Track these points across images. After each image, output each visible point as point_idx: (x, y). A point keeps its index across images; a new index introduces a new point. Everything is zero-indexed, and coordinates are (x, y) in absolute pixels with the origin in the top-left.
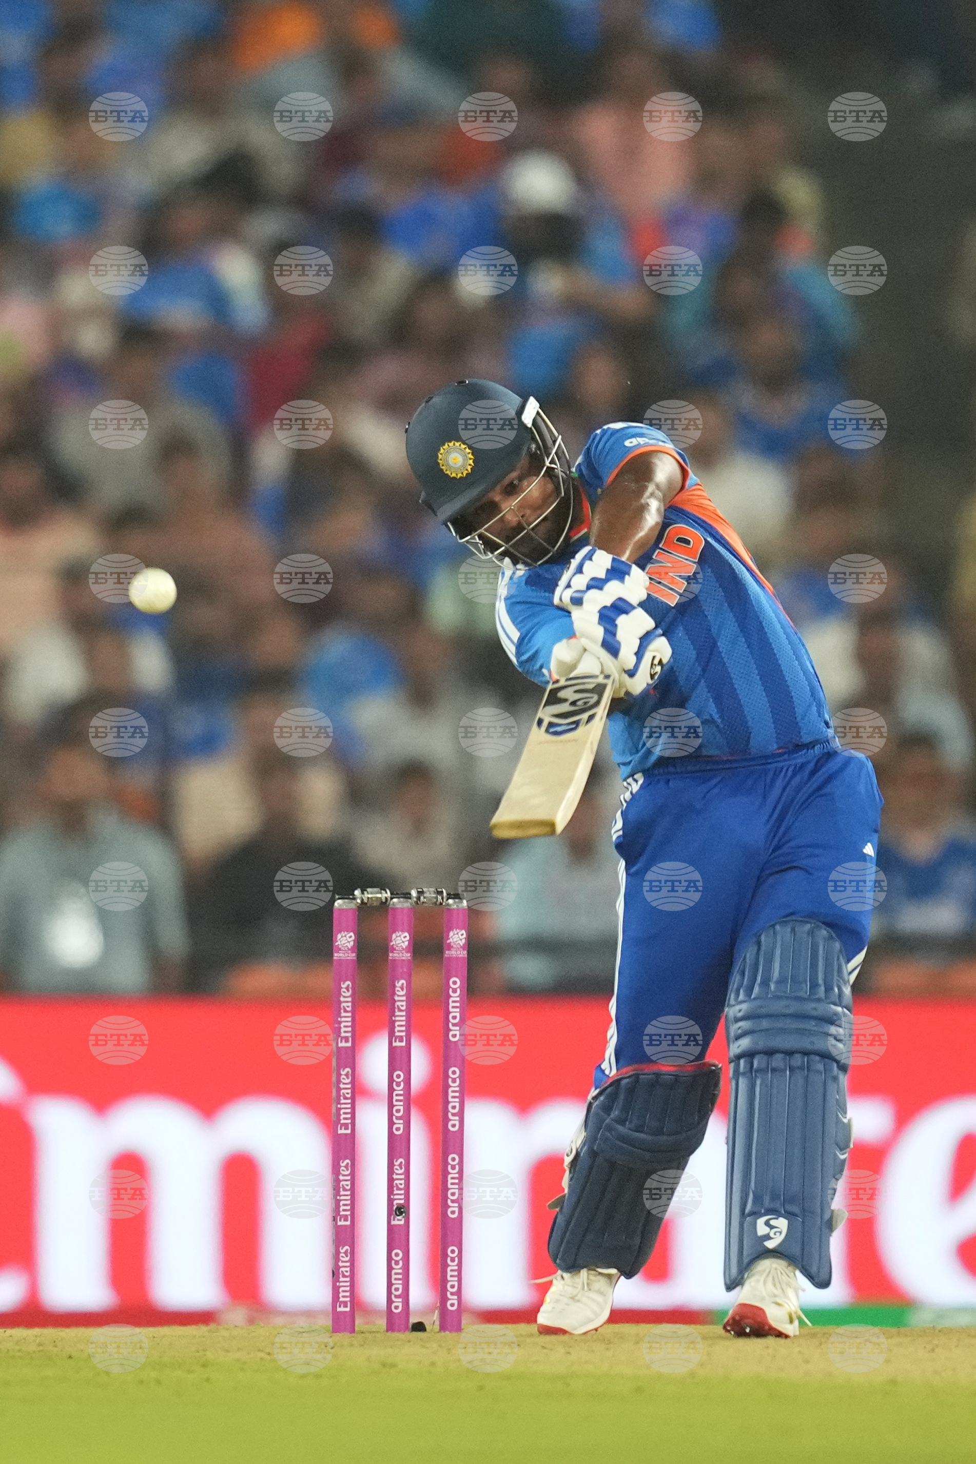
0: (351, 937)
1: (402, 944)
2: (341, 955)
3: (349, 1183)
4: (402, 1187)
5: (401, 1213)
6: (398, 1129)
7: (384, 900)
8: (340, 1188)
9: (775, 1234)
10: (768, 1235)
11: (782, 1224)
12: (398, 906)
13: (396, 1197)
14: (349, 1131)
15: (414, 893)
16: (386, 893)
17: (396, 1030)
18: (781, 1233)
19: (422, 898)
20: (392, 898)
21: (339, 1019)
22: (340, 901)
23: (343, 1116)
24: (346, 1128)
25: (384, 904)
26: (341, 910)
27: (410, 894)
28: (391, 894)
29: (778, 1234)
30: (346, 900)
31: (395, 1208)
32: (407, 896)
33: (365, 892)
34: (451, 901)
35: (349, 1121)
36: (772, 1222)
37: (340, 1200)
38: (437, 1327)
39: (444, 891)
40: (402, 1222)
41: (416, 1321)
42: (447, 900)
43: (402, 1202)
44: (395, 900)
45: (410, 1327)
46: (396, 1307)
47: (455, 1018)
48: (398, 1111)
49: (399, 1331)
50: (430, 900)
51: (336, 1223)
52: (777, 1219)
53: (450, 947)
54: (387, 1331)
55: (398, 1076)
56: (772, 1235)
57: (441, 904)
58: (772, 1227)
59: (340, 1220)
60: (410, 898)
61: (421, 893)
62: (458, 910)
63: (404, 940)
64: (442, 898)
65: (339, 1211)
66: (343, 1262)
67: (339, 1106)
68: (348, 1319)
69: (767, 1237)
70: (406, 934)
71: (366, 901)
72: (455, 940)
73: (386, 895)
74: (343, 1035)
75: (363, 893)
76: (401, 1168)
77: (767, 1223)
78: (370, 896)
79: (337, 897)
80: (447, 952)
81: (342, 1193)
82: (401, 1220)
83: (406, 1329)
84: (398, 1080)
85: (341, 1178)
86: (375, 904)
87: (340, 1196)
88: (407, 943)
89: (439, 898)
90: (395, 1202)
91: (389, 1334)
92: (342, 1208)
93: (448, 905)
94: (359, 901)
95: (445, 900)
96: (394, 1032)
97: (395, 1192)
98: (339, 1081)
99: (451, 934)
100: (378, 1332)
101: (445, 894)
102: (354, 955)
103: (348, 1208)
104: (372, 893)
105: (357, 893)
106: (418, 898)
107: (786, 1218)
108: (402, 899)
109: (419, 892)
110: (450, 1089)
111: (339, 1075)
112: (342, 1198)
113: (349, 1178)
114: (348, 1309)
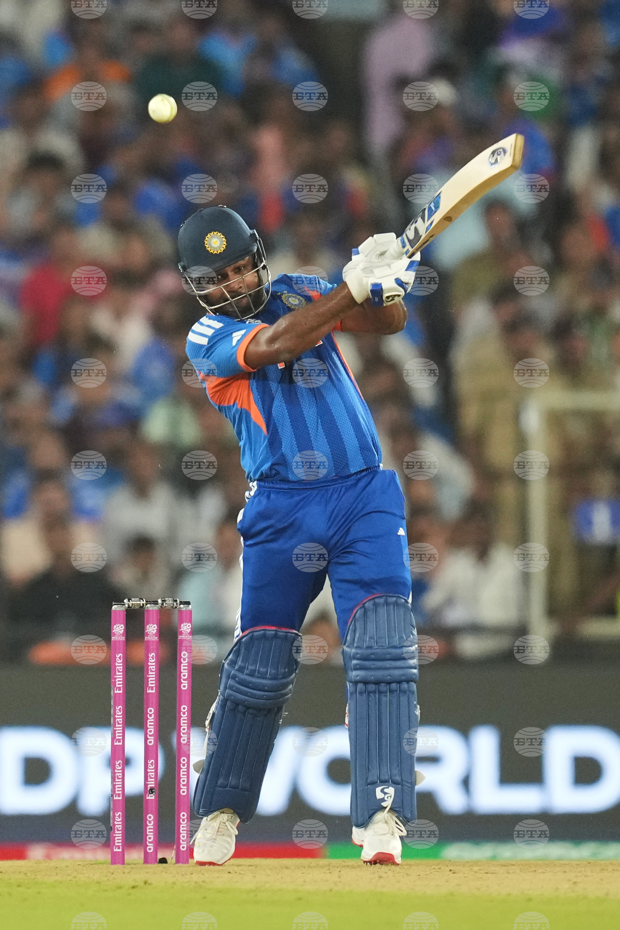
0: (122, 627)
1: (153, 631)
2: (116, 638)
3: (121, 774)
4: (153, 776)
5: (152, 792)
6: (150, 742)
7: (142, 605)
8: (115, 777)
9: (388, 798)
10: (384, 798)
11: (391, 791)
12: (150, 609)
13: (149, 783)
14: (121, 744)
15: (160, 601)
16: (143, 601)
17: (149, 683)
18: (391, 797)
19: (164, 604)
20: (146, 604)
21: (115, 677)
22: (115, 606)
23: (117, 735)
24: (119, 742)
25: (142, 607)
26: (115, 611)
27: (157, 601)
28: (146, 602)
29: (389, 798)
30: (119, 606)
31: (148, 789)
32: (156, 603)
33: (131, 601)
34: (182, 606)
35: (121, 738)
36: (386, 790)
37: (116, 785)
38: (174, 860)
39: (178, 600)
40: (153, 798)
41: (161, 857)
42: (180, 605)
43: (153, 786)
44: (148, 605)
45: (158, 860)
46: (150, 849)
47: (184, 676)
48: (151, 731)
49: (151, 863)
50: (169, 605)
51: (113, 798)
52: (388, 788)
53: (181, 633)
54: (144, 863)
55: (151, 711)
56: (386, 798)
57: (176, 607)
58: (385, 794)
59: (116, 797)
60: (157, 604)
61: (164, 601)
62: (186, 611)
63: (154, 629)
64: (177, 604)
65: (115, 791)
66: (117, 821)
67: (115, 729)
68: (121, 855)
69: (383, 800)
70: (155, 625)
71: (131, 606)
72: (184, 629)
73: (143, 602)
74: (117, 686)
75: (129, 601)
76: (152, 766)
77: (382, 791)
78: (133, 603)
79: (114, 603)
80: (180, 636)
81: (117, 780)
82: (152, 796)
83: (155, 862)
84: (151, 713)
85: (116, 771)
86: (136, 608)
87: (116, 782)
88: (155, 631)
89: (175, 604)
90: (149, 786)
91: (146, 865)
92: (116, 790)
93: (180, 608)
94: (127, 606)
95: (178, 605)
96: (148, 684)
97: (149, 780)
98: (115, 714)
99: (182, 625)
100: (138, 864)
101: (178, 602)
102: (124, 638)
103: (121, 789)
104: (134, 601)
105: (126, 601)
106: (163, 604)
107: (393, 787)
108: (152, 605)
109: (162, 600)
110: (182, 719)
111: (115, 710)
112: (117, 783)
113: (121, 771)
114: (120, 850)
